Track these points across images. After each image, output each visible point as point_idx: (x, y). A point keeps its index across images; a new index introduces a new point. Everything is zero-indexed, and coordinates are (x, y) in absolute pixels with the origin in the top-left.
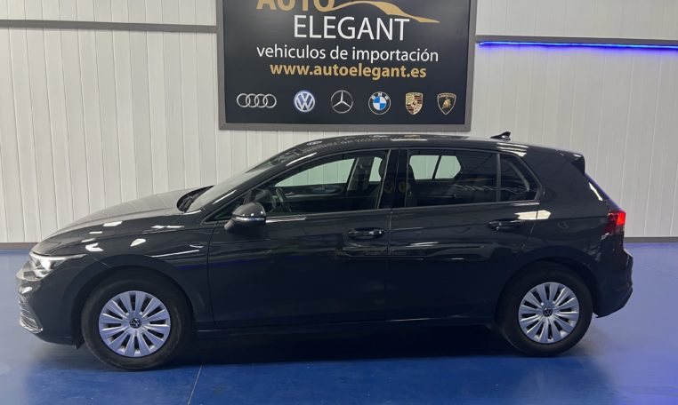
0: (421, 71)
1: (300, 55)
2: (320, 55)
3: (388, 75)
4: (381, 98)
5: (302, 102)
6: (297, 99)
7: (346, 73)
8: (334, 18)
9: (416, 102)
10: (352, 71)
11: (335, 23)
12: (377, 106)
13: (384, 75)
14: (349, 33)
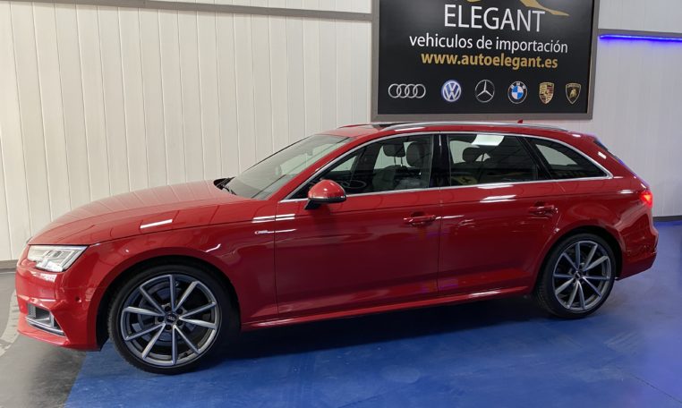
0: (554, 62)
1: (450, 44)
2: (468, 45)
4: (519, 87)
5: (449, 92)
6: (445, 88)
7: (490, 63)
8: (480, 8)
9: (548, 91)
10: (496, 61)
11: (481, 13)
12: (515, 95)
13: (522, 65)
14: (493, 23)
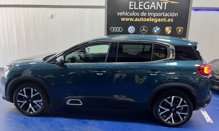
0: (171, 20)
1: (131, 14)
2: (137, 15)
3: (160, 21)
4: (157, 29)
5: (131, 30)
6: (129, 29)
7: (146, 21)
8: (143, 2)
9: (169, 30)
10: (148, 20)
11: (143, 4)
12: (155, 31)
13: (158, 21)
14: (147, 7)
